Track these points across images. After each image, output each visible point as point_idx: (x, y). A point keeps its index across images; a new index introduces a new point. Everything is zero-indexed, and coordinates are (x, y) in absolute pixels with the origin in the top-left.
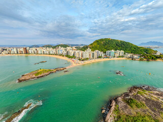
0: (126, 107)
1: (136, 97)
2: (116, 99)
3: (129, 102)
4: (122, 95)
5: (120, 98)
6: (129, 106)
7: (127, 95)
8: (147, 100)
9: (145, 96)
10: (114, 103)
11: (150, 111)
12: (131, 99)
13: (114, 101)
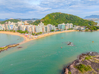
0: (77, 72)
1: (84, 62)
2: (69, 67)
3: (79, 68)
4: (73, 63)
5: (72, 66)
6: (79, 71)
7: (77, 61)
8: (92, 63)
9: (91, 60)
10: (67, 71)
11: (95, 71)
12: (80, 65)
13: (67, 69)
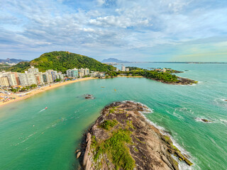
0: (102, 133)
1: (109, 117)
2: (91, 131)
3: (103, 126)
4: (96, 122)
5: (95, 126)
6: (105, 130)
7: (101, 119)
8: (117, 115)
9: (115, 112)
10: (89, 136)
12: (105, 122)
13: (89, 134)
